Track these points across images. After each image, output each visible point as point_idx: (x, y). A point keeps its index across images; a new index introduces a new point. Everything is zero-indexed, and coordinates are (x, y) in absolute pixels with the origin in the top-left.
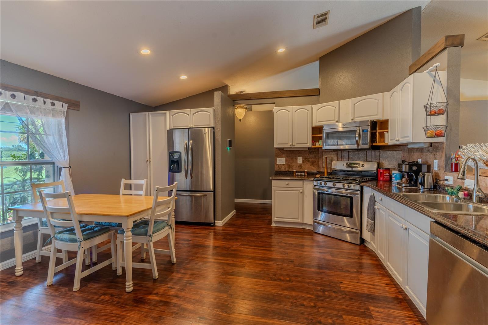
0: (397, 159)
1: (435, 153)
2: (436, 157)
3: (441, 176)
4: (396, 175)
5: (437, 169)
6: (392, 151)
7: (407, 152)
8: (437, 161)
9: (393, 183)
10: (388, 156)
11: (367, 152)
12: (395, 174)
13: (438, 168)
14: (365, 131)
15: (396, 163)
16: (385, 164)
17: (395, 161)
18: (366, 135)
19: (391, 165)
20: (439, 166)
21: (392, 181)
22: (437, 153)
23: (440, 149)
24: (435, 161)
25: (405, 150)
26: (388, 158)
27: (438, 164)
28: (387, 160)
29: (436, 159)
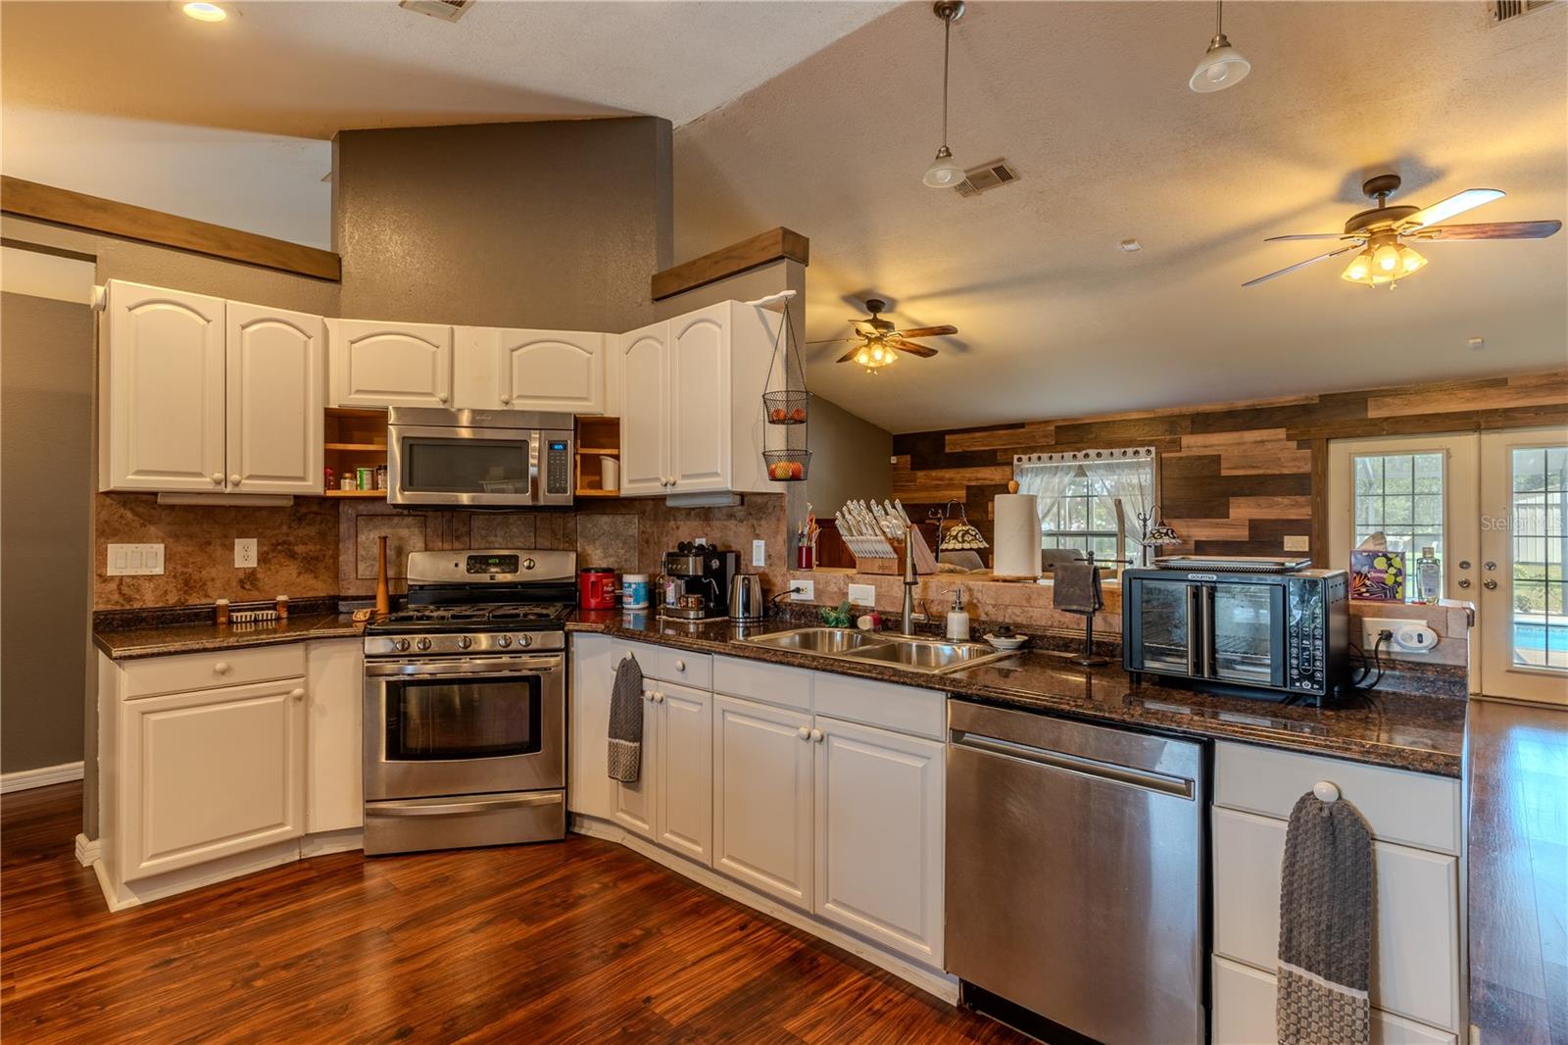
0: (626, 540)
1: (755, 522)
2: (757, 532)
3: (778, 581)
4: (635, 590)
5: (762, 563)
6: (611, 516)
7: (650, 520)
8: (763, 542)
9: (624, 611)
10: (602, 531)
11: (535, 517)
12: (633, 586)
13: (766, 560)
14: (556, 447)
15: (623, 551)
16: (594, 556)
17: (620, 545)
18: (561, 460)
19: (612, 559)
20: (768, 557)
21: (623, 608)
22: (763, 522)
23: (770, 511)
24: (755, 542)
25: (647, 514)
26: (600, 536)
27: (766, 551)
28: (597, 542)
29: (758, 537)
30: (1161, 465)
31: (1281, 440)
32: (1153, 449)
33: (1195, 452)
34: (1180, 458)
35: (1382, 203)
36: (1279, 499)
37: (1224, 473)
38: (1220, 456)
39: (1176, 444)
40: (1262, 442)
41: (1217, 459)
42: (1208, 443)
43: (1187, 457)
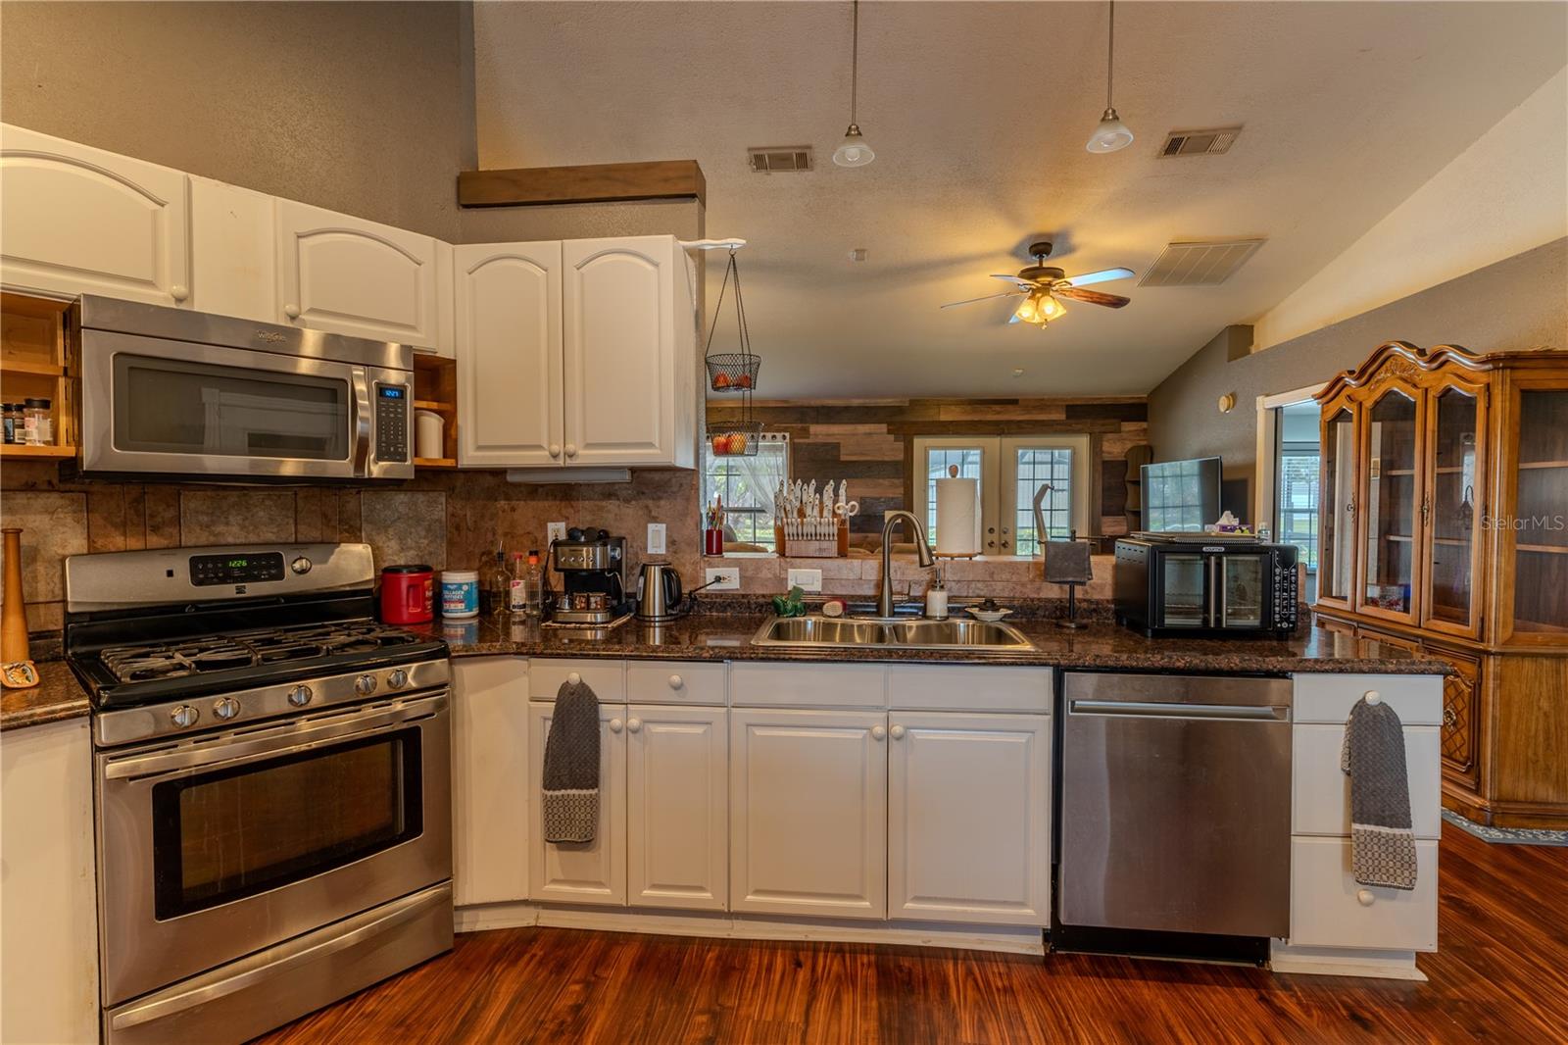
0: (430, 525)
1: (650, 503)
2: (653, 514)
3: (686, 571)
4: (467, 592)
5: (662, 551)
6: (409, 494)
7: (462, 499)
8: (664, 525)
9: (445, 622)
10: (396, 515)
12: (465, 588)
13: (667, 547)
14: (388, 393)
15: (426, 542)
16: (386, 550)
17: (423, 533)
18: (396, 413)
19: (412, 553)
20: (671, 543)
21: (443, 617)
22: (662, 502)
23: (675, 489)
24: (651, 527)
25: (457, 491)
26: (395, 521)
27: (668, 536)
28: (391, 531)
29: (655, 520)
30: (795, 449)
31: (881, 433)
32: (787, 435)
33: (820, 440)
34: (809, 444)
35: (1041, 263)
36: (881, 481)
37: (843, 458)
38: (839, 443)
39: (805, 432)
40: (870, 434)
41: (837, 446)
42: (830, 432)
43: (815, 444)
